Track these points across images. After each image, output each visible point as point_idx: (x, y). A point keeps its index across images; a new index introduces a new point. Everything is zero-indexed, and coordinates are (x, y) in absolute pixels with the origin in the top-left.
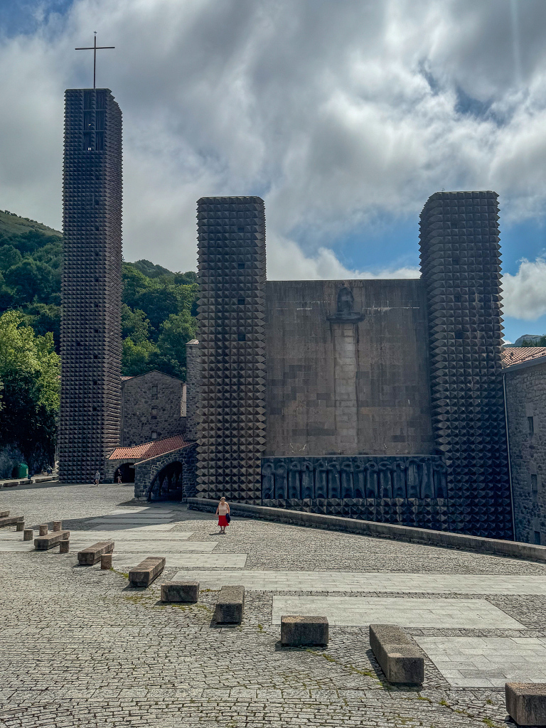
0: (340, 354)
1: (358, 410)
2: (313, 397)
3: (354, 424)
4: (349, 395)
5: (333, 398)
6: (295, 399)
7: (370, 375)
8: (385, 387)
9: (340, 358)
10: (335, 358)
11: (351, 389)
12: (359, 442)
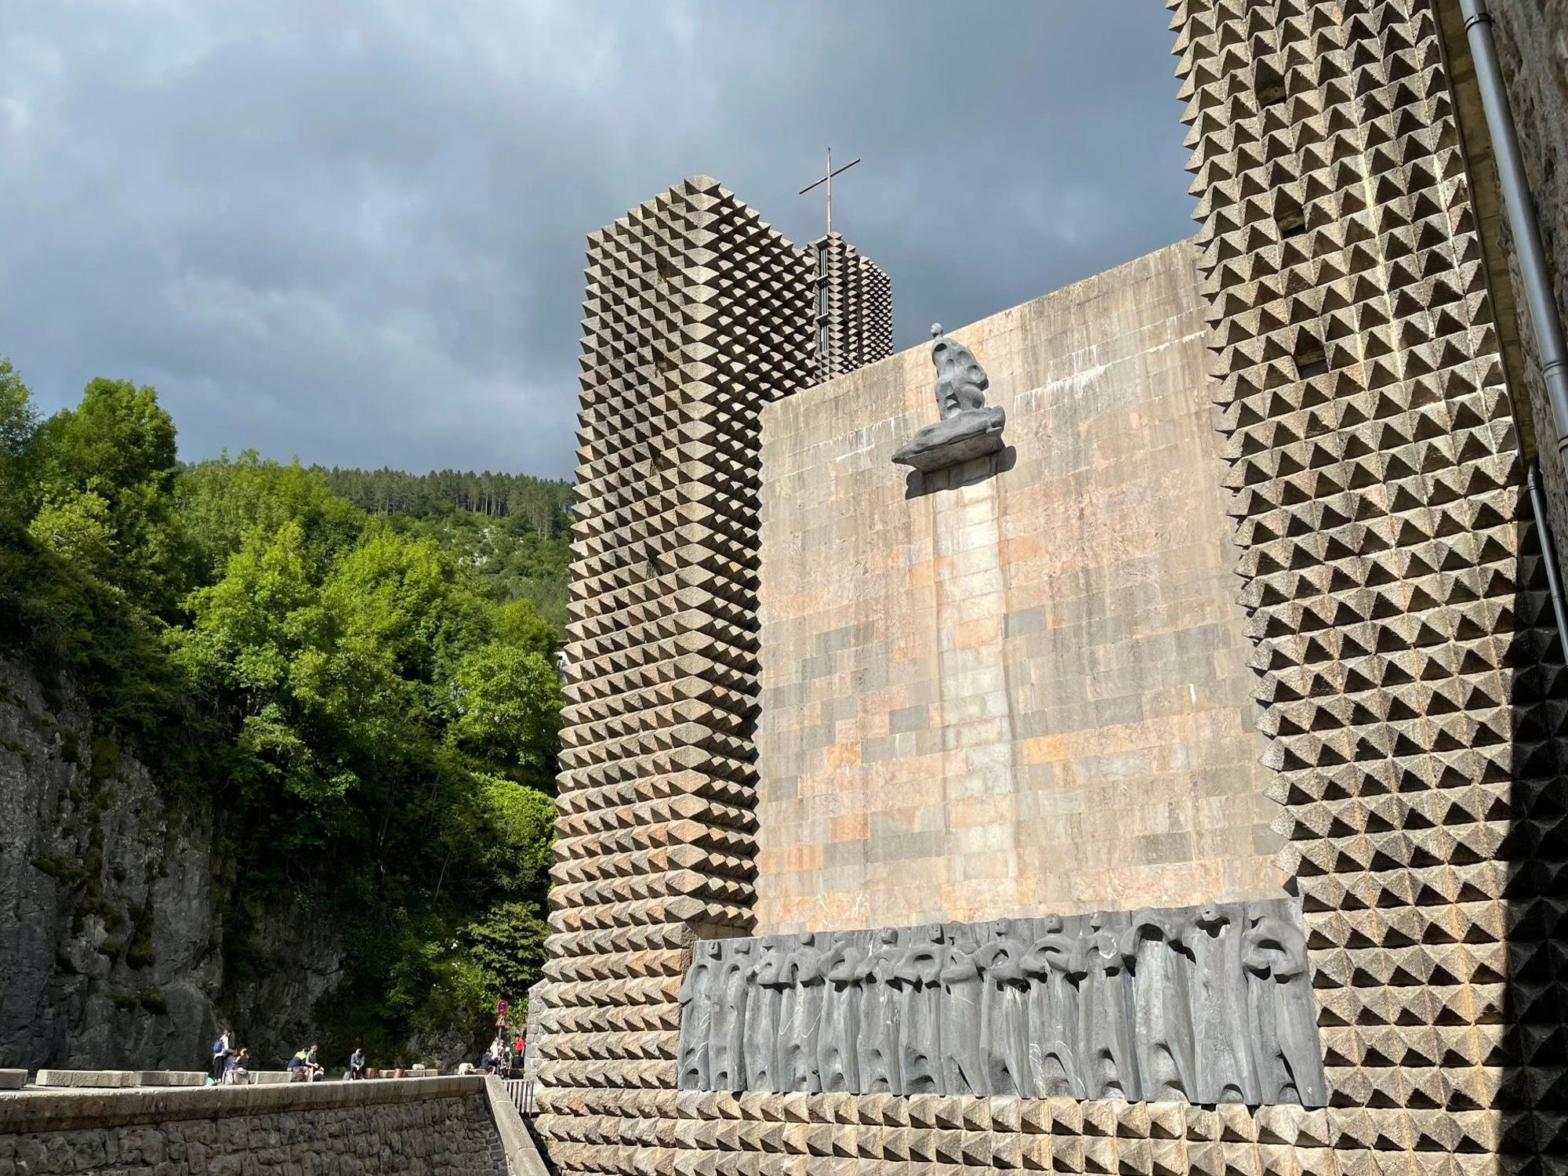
0: (953, 565)
1: (1014, 753)
2: (879, 724)
3: (1005, 806)
4: (984, 703)
5: (936, 721)
6: (831, 741)
7: (1049, 618)
8: (1100, 651)
9: (953, 579)
10: (939, 584)
11: (989, 678)
12: (1022, 873)
